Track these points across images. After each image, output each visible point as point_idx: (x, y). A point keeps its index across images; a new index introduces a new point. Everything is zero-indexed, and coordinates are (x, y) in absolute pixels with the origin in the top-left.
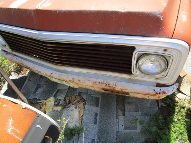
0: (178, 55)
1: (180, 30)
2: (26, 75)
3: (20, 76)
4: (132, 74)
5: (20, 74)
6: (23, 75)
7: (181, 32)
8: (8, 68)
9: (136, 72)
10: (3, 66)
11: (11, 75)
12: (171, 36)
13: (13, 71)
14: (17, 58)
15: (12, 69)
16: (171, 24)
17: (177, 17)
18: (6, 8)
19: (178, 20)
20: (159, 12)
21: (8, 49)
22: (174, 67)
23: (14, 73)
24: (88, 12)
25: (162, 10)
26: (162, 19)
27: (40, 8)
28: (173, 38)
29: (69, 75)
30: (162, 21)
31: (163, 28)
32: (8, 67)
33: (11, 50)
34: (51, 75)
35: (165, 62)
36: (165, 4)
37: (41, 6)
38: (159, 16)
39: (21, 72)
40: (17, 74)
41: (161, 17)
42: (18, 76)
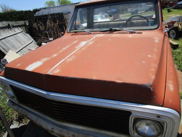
0: (171, 122)
1: (169, 99)
2: (26, 124)
3: (21, 125)
4: (130, 135)
5: (21, 123)
6: (24, 124)
7: (170, 101)
8: (11, 117)
9: (134, 133)
10: (7, 114)
11: (13, 124)
12: (162, 105)
13: (15, 119)
14: (22, 110)
15: (15, 117)
16: (160, 94)
17: (165, 86)
18: (22, 70)
19: (166, 89)
20: (149, 85)
21: (15, 100)
22: (169, 132)
23: (15, 122)
24: (90, 80)
25: (151, 82)
26: (152, 90)
27: (51, 74)
28: (163, 106)
29: (69, 131)
30: (153, 91)
31: (154, 97)
32: (12, 115)
33: (18, 101)
34: (53, 130)
35: (159, 126)
36: (153, 77)
37: (52, 72)
38: (149, 87)
39: (22, 121)
40: (19, 123)
41: (151, 88)
42: (19, 125)
